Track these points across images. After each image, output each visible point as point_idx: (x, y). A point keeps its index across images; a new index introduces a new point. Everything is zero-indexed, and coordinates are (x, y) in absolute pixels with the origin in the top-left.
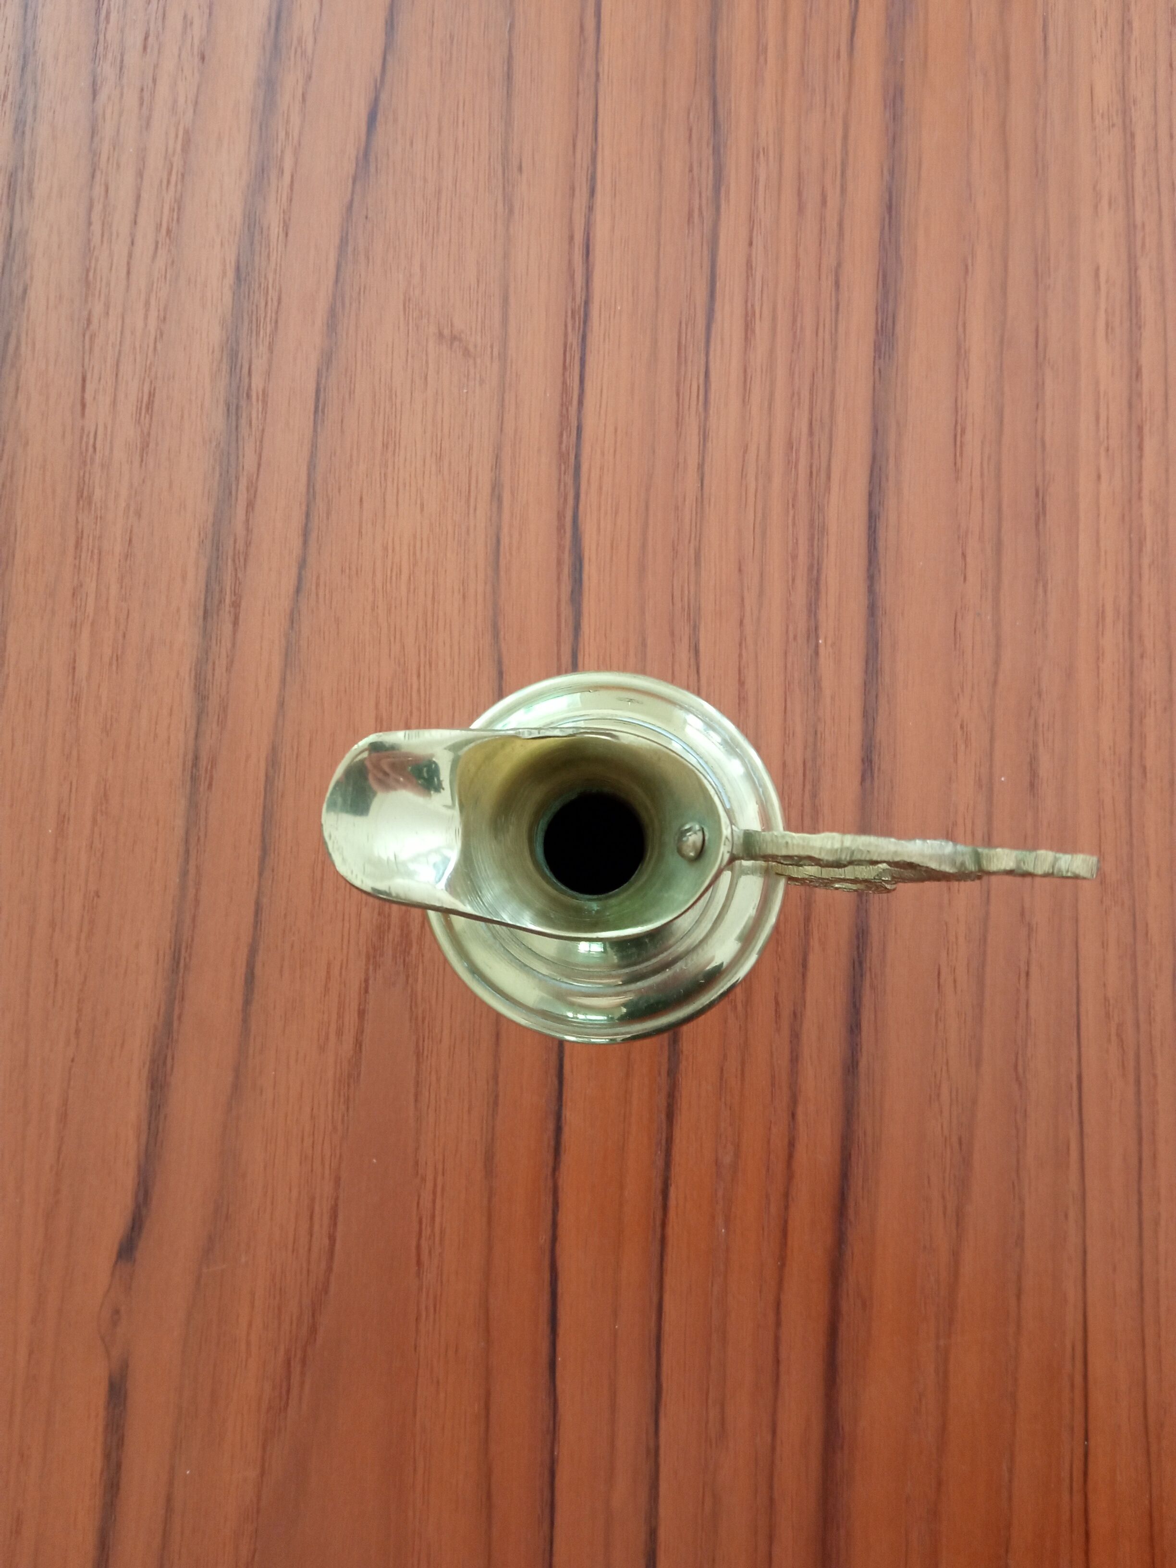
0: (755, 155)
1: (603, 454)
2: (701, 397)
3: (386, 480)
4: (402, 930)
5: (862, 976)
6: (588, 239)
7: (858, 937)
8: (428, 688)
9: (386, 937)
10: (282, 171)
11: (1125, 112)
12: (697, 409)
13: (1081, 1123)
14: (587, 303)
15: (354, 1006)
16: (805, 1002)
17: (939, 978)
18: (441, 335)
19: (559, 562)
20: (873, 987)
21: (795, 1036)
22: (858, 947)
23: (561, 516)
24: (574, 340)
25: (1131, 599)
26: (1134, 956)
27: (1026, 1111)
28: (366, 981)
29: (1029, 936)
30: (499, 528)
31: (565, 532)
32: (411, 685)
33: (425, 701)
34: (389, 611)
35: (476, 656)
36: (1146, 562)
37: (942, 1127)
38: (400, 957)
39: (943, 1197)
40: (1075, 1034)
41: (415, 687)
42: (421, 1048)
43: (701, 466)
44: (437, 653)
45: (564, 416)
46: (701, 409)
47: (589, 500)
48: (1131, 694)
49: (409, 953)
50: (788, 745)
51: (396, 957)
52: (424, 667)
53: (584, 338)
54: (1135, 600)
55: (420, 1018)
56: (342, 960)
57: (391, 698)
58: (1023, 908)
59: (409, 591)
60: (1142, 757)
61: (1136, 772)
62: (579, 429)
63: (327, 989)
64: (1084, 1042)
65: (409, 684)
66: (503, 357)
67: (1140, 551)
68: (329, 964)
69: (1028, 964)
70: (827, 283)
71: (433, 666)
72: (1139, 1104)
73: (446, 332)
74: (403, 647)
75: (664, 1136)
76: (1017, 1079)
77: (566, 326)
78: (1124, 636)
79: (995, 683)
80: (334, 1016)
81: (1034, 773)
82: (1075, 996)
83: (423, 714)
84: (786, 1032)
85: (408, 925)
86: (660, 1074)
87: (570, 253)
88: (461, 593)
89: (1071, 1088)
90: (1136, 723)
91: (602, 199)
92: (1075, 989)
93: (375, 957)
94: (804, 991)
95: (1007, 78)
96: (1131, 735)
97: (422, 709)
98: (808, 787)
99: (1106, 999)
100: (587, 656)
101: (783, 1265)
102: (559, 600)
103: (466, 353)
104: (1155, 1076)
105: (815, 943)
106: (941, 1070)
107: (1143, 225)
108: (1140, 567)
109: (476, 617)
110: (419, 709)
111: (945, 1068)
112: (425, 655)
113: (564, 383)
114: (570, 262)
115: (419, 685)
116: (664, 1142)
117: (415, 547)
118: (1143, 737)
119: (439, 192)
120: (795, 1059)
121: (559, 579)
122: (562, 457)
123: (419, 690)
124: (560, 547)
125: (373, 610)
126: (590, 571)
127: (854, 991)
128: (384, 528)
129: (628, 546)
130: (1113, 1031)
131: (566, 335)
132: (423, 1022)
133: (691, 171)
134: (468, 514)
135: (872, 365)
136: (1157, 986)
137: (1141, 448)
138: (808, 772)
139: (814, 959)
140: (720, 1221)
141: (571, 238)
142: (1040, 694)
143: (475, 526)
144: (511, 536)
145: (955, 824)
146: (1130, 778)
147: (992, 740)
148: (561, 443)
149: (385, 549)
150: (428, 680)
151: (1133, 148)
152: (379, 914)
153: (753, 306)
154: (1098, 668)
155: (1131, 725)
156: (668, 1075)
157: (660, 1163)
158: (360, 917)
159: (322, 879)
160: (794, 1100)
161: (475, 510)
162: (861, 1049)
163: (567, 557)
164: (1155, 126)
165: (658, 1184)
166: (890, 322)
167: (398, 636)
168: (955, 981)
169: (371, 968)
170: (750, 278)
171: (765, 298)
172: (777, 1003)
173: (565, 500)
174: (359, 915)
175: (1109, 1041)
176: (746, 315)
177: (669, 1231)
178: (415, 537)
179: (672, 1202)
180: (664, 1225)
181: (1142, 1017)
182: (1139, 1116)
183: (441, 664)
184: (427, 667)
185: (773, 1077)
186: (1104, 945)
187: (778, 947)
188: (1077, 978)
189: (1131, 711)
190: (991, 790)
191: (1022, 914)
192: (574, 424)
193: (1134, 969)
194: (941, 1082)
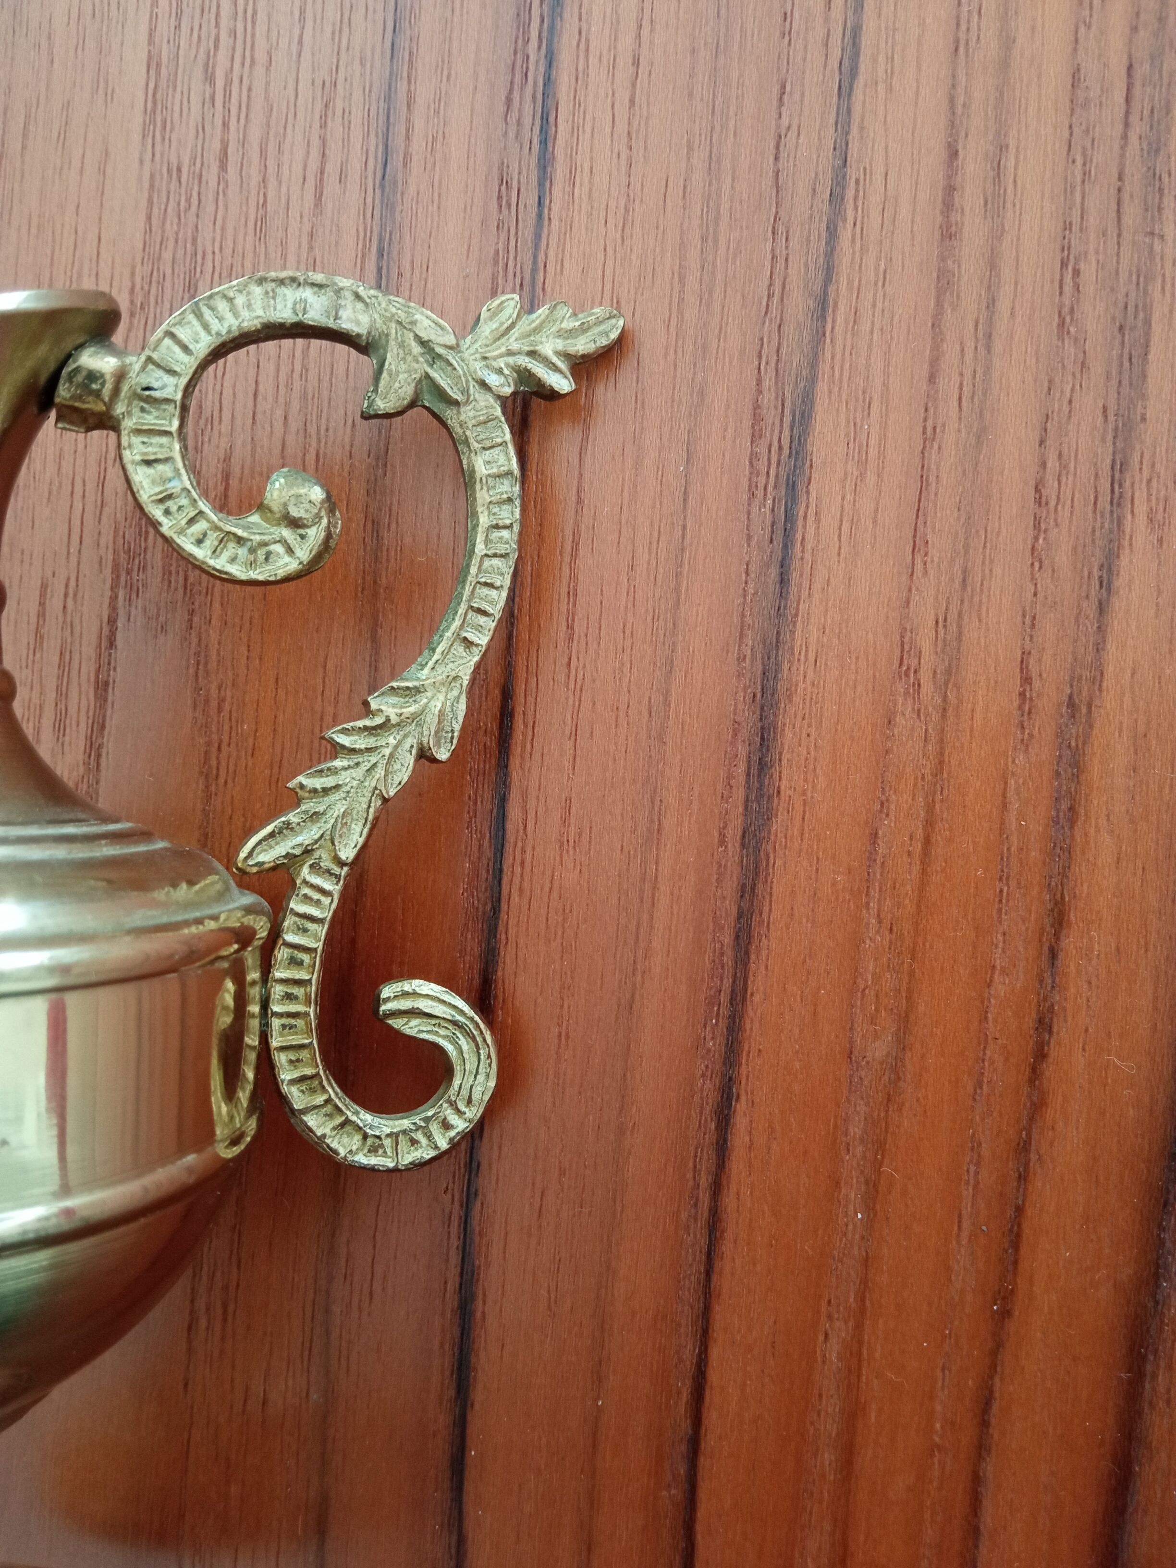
15: (88, 669)
28: (112, 621)
42: (214, 763)
50: (1089, 26)
51: (170, 573)
55: (214, 703)
56: (68, 579)
57: (179, 17)
63: (39, 637)
68: (44, 587)
75: (727, 984)
80: (51, 696)
93: (129, 572)
98: (1138, 128)
101: (1005, 1314)
110: (233, 33)
116: (724, 998)
132: (220, 709)
138: (1137, 91)
140: (853, 1193)
157: (715, 1044)
165: (709, 1089)
169: (121, 594)
177: (729, 1201)
179: (739, 1138)
180: (717, 1187)
187: (1036, 539)
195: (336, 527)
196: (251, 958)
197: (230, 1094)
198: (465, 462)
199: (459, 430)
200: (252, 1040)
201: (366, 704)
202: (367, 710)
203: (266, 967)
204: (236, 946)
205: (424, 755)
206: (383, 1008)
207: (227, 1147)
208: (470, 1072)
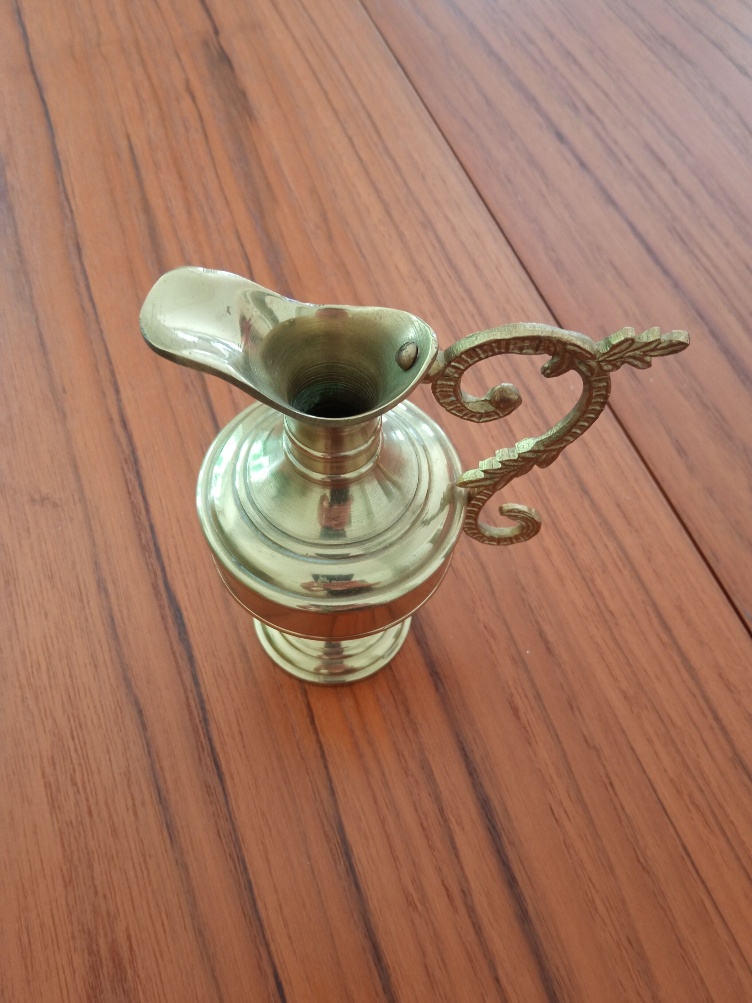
1: (173, 537)
3: (12, 605)
4: (114, 962)
5: (499, 837)
6: (123, 417)
7: (483, 808)
8: (83, 744)
9: (101, 974)
11: (420, 272)
13: (703, 883)
14: (133, 452)
16: (467, 878)
17: (554, 814)
18: (33, 500)
19: (163, 617)
20: (512, 843)
21: (471, 910)
22: (487, 816)
23: (155, 586)
24: (131, 476)
26: (673, 741)
27: (662, 891)
29: (599, 756)
30: (110, 610)
31: (161, 595)
32: (69, 749)
33: (83, 755)
34: (37, 698)
35: (117, 706)
36: (546, 490)
37: (611, 934)
38: (119, 987)
39: (639, 995)
40: (665, 816)
41: (72, 748)
44: (84, 715)
45: (138, 524)
47: (173, 571)
48: (579, 570)
49: (126, 980)
52: (76, 729)
53: (138, 474)
58: (584, 737)
59: (49, 678)
60: (606, 606)
61: (608, 616)
62: (152, 527)
64: (674, 819)
65: (66, 747)
66: (83, 500)
67: (540, 485)
69: (608, 777)
71: (83, 726)
72: (733, 849)
73: (37, 497)
74: (54, 720)
76: (644, 869)
77: (123, 469)
79: (493, 592)
81: (546, 641)
82: (650, 787)
83: (84, 767)
84: (462, 910)
85: (118, 954)
86: (377, 994)
87: (113, 428)
88: (93, 664)
89: (683, 858)
90: (591, 586)
91: (126, 394)
92: (647, 782)
94: (462, 869)
95: (347, 273)
96: (592, 594)
97: (83, 762)
99: (672, 780)
100: (204, 674)
102: (171, 643)
103: (55, 505)
104: (732, 823)
105: (454, 826)
106: (589, 887)
107: (456, 322)
108: (545, 494)
109: (109, 678)
111: (590, 885)
112: (75, 720)
113: (132, 503)
114: (114, 433)
115: (75, 745)
117: (47, 644)
118: (600, 593)
120: (478, 929)
121: (166, 629)
122: (144, 548)
123: (76, 750)
124: (161, 607)
125: (23, 701)
126: (189, 615)
127: (499, 852)
128: (18, 639)
129: (211, 589)
130: (688, 801)
131: (124, 474)
134: (84, 607)
136: (698, 756)
137: (511, 430)
139: (460, 839)
141: (111, 420)
142: (523, 589)
143: (91, 614)
144: (121, 612)
145: (512, 695)
146: (606, 621)
147: (509, 629)
148: (140, 539)
149: (23, 653)
150: (81, 739)
151: (432, 287)
152: (90, 954)
154: (551, 560)
155: (589, 588)
156: (385, 992)
158: (72, 964)
159: (30, 944)
160: (492, 967)
161: (88, 602)
162: (524, 899)
163: (168, 612)
167: (48, 714)
168: (566, 812)
172: (447, 889)
173: (155, 574)
174: (71, 963)
175: (689, 810)
178: (45, 637)
181: (700, 782)
182: (738, 858)
183: (89, 722)
184: (79, 728)
185: (468, 954)
186: (650, 741)
187: (428, 842)
188: (645, 772)
189: (584, 580)
190: (524, 662)
191: (586, 742)
192: (147, 524)
193: (678, 750)
194: (592, 897)
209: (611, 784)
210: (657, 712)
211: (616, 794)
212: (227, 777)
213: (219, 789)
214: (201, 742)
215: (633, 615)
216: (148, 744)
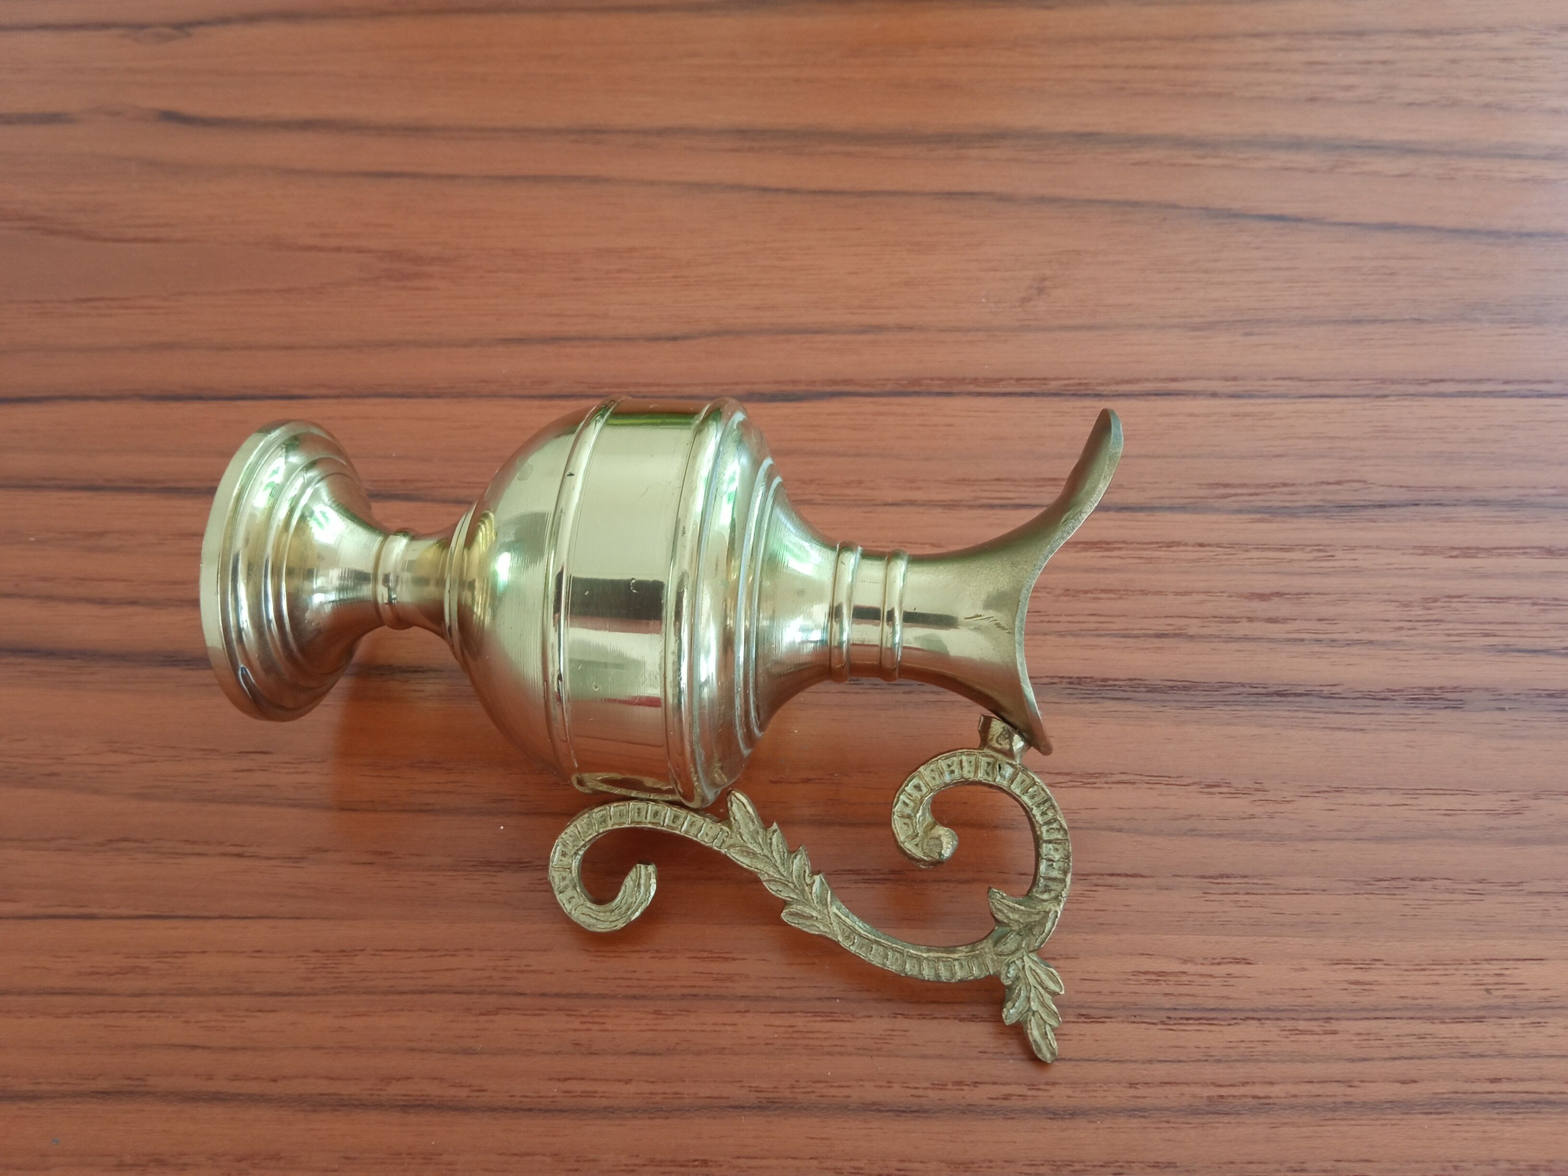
0: (1320, 547)
1: (922, 415)
2: (996, 502)
4: (413, 274)
6: (1177, 394)
8: (663, 284)
10: (1203, 157)
11: (1514, 1009)
12: (983, 498)
13: (34, 917)
14: (1099, 396)
18: (1044, 279)
19: (796, 383)
23: (848, 382)
24: (1053, 386)
25: (743, 997)
26: (234, 993)
27: (69, 850)
29: (288, 858)
30: (833, 332)
31: (830, 386)
35: (694, 319)
37: (77, 755)
40: (149, 913)
41: (664, 275)
43: (912, 503)
44: (698, 290)
45: (962, 381)
46: (985, 501)
47: (867, 406)
52: (685, 281)
53: (1057, 395)
54: (742, 1005)
60: (511, 1010)
61: (493, 1001)
62: (948, 394)
64: (136, 923)
66: (1024, 329)
69: (253, 856)
70: (1161, 625)
71: (684, 288)
73: (1047, 283)
74: (706, 265)
76: (110, 841)
77: (1069, 379)
78: (688, 987)
81: (503, 867)
82: (199, 914)
87: (1156, 380)
88: (761, 306)
89: (82, 907)
90: (562, 1002)
92: (206, 914)
96: (545, 995)
99: (184, 953)
102: (755, 384)
103: (1026, 300)
104: (68, 1015)
106: (145, 755)
107: (1333, 1033)
109: (736, 318)
111: (146, 758)
112: (695, 281)
113: (1002, 381)
114: (1147, 380)
115: (666, 278)
117: (811, 269)
119: (1206, 271)
121: (777, 382)
123: (660, 278)
124: (812, 383)
126: (787, 408)
130: (140, 962)
133: (1285, 485)
134: (848, 308)
135: (1060, 675)
141: (1174, 380)
143: (836, 314)
144: (826, 344)
145: (452, 769)
146: (483, 993)
148: (933, 379)
149: (808, 248)
150: (671, 284)
153: (1120, 549)
155: (559, 995)
161: (852, 313)
163: (801, 388)
164: (1502, 1054)
166: (1120, 695)
167: (717, 261)
168: (250, 771)
170: (1156, 546)
171: (1129, 561)
173: (867, 385)
175: (129, 956)
176: (1107, 543)
178: (821, 269)
181: (151, 1001)
183: (687, 293)
184: (684, 283)
186: (258, 953)
188: (221, 917)
189: (579, 996)
190: (489, 813)
192: (956, 389)
193: (217, 992)
194: (131, 754)
195: (923, 865)
196: (677, 797)
197: (605, 781)
198: (961, 948)
199: (979, 947)
200: (634, 794)
201: (818, 873)
202: (814, 873)
203: (672, 803)
204: (682, 792)
205: (785, 904)
206: (642, 866)
207: (577, 778)
208: (598, 915)
209: (240, 855)
210: (289, 994)
211: (223, 854)
212: (545, 403)
213: (534, 392)
214: (602, 388)
215: (468, 1052)
216: (629, 339)
